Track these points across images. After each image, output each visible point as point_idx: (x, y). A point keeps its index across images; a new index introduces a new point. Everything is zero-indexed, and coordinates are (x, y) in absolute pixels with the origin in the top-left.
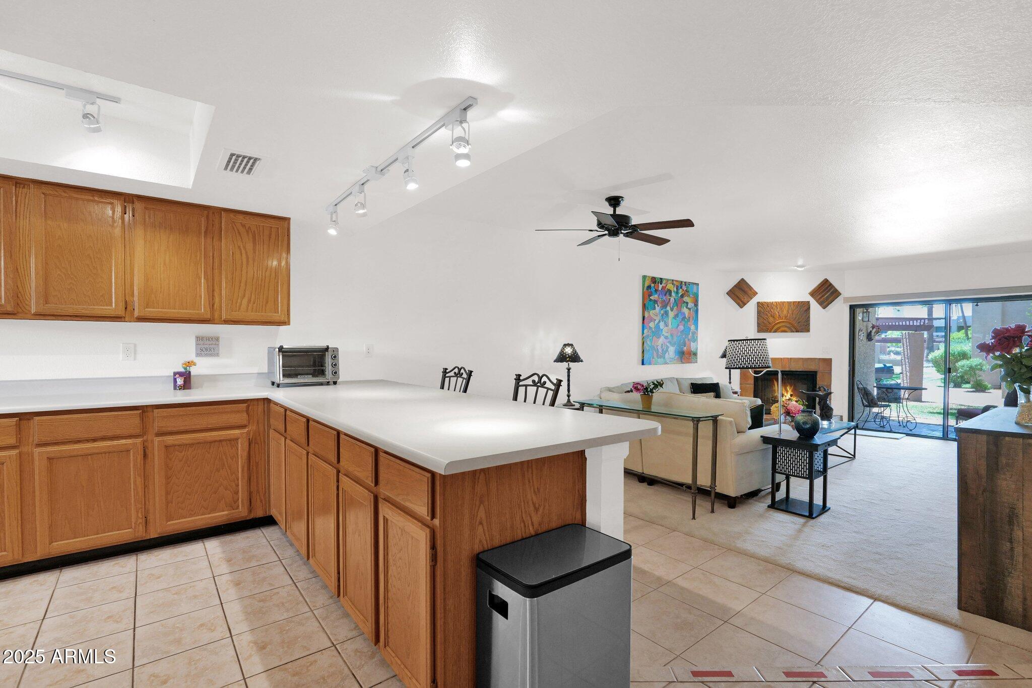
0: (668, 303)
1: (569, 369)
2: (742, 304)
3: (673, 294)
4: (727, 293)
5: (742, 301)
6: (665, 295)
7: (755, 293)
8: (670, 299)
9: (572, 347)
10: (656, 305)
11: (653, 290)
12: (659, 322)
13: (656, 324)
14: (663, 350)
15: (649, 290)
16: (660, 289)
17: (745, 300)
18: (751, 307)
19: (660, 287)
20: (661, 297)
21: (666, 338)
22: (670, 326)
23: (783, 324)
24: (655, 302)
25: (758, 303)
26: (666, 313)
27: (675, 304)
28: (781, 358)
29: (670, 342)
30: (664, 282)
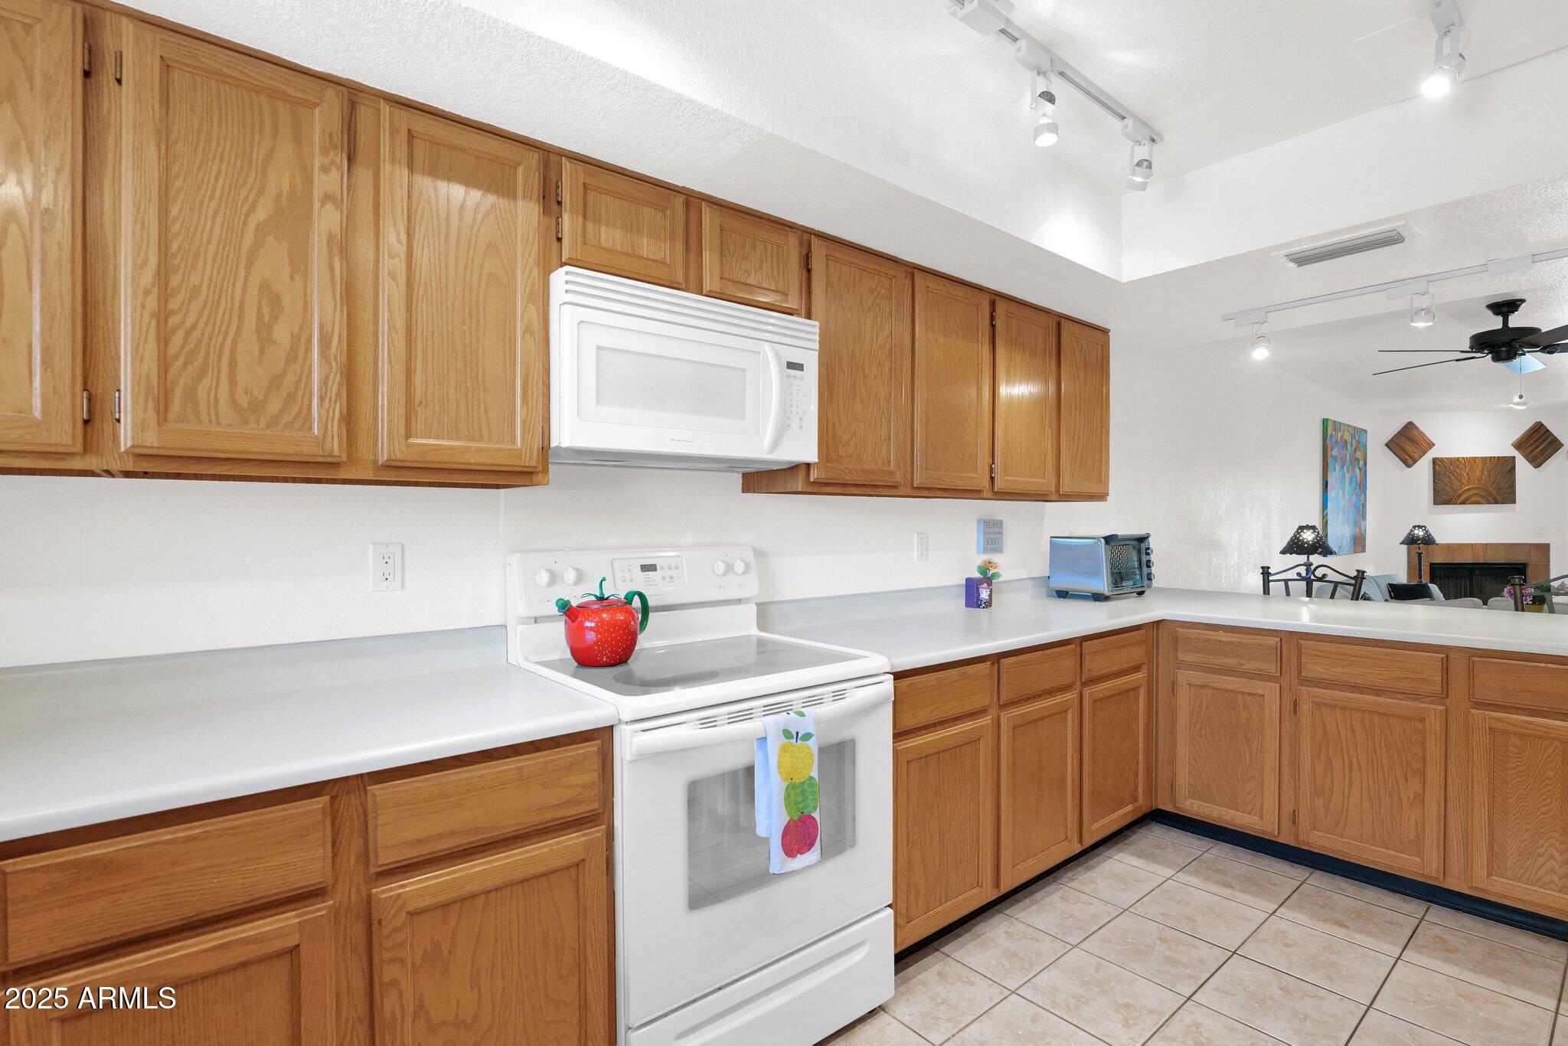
2: (1409, 461)
3: (1349, 447)
4: (1387, 445)
5: (1410, 457)
7: (1431, 445)
8: (1346, 455)
9: (1314, 532)
10: (1337, 464)
11: (1334, 440)
17: (1416, 456)
18: (1424, 466)
20: (1340, 451)
23: (1472, 492)
24: (1336, 459)
25: (1435, 461)
28: (1472, 544)
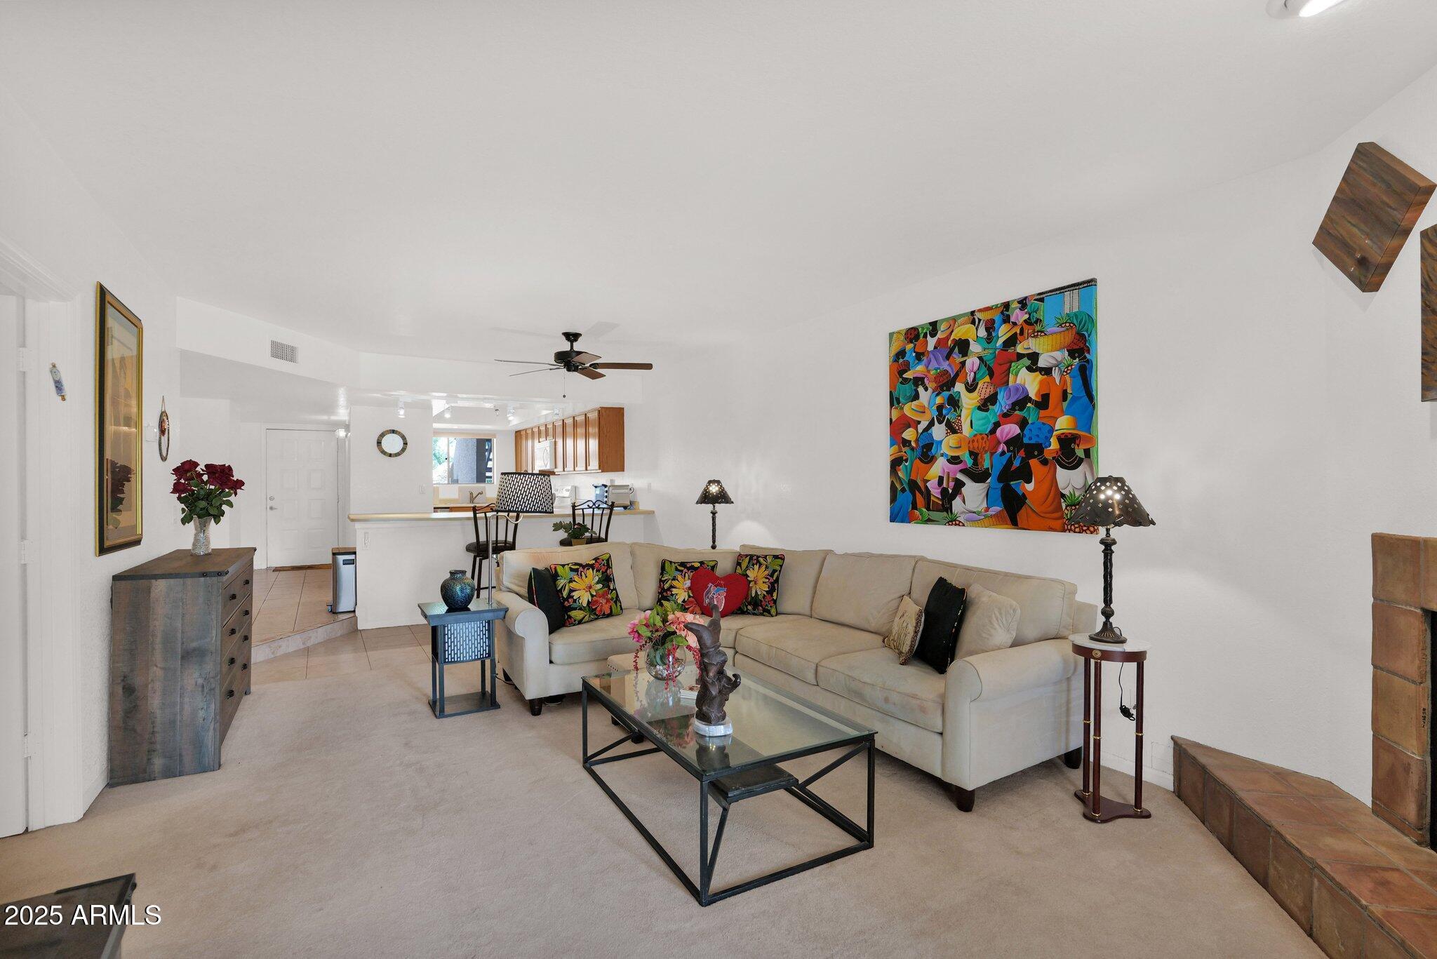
0: (957, 375)
1: (714, 513)
3: (975, 348)
6: (948, 357)
8: (963, 364)
9: (720, 485)
10: (921, 389)
11: (911, 356)
12: (931, 424)
13: (920, 431)
14: (944, 491)
15: (901, 360)
16: (930, 347)
19: (931, 342)
20: (934, 364)
21: (954, 460)
22: (966, 431)
24: (918, 381)
26: (954, 402)
27: (984, 369)
29: (965, 471)
30: (942, 327)
